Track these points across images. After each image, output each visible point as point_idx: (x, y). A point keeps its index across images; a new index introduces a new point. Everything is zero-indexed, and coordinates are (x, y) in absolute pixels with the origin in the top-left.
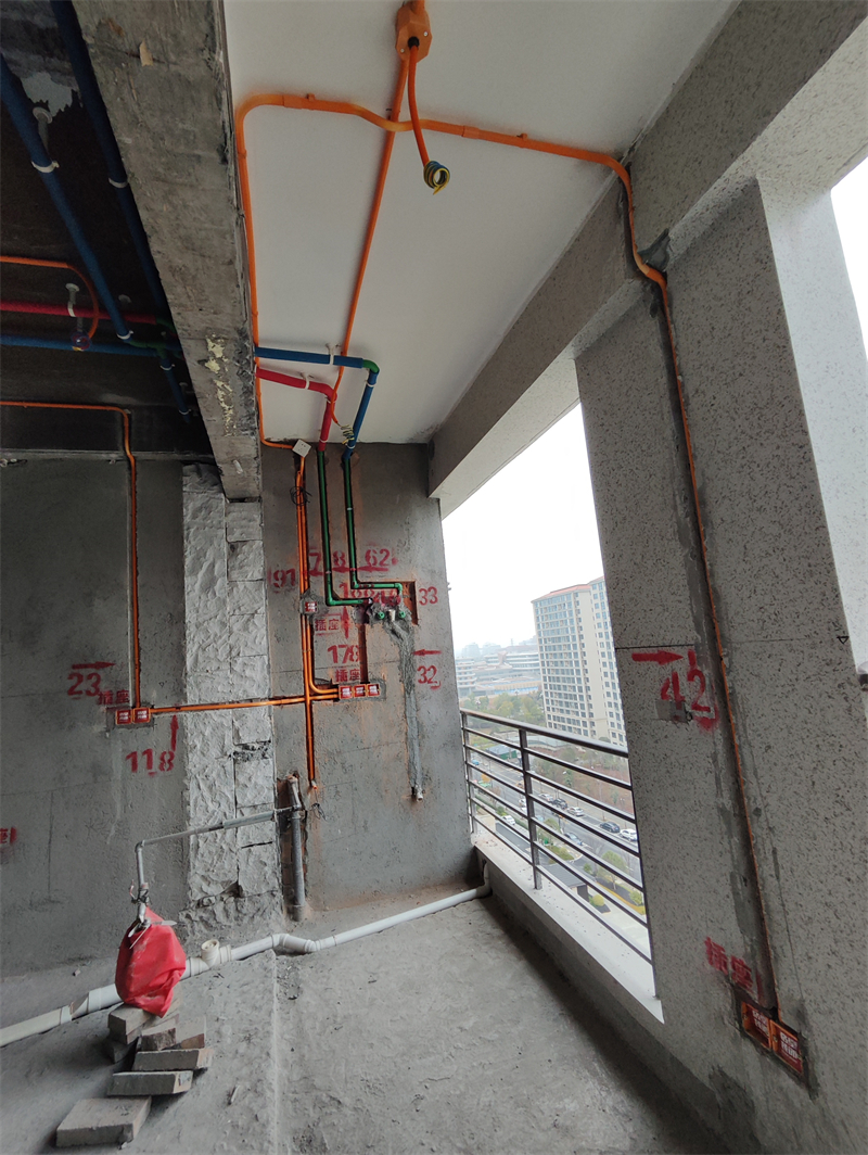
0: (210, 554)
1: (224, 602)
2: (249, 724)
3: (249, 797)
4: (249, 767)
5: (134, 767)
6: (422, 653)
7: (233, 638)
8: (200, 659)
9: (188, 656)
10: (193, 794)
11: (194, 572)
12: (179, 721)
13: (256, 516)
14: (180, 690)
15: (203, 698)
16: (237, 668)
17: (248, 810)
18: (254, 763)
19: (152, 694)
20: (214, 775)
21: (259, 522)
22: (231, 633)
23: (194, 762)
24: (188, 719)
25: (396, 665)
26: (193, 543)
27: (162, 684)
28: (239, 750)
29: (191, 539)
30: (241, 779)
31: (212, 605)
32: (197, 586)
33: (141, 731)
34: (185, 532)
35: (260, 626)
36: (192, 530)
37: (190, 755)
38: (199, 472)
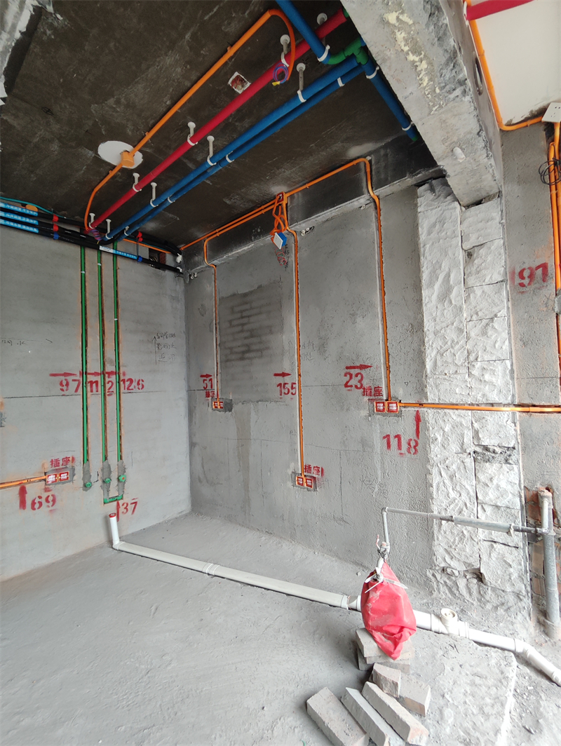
0: (445, 265)
1: (461, 309)
2: (489, 427)
3: (490, 496)
4: (491, 469)
5: (389, 446)
7: (470, 342)
8: (439, 363)
9: (427, 360)
10: (435, 479)
11: (431, 284)
12: (421, 415)
13: (494, 215)
14: (421, 389)
15: (441, 398)
16: (475, 372)
17: (490, 508)
18: (496, 466)
19: (399, 391)
20: (454, 467)
21: (498, 219)
22: (468, 338)
23: (435, 452)
24: (429, 415)
26: (429, 258)
27: (407, 384)
28: (478, 449)
29: (427, 254)
30: (482, 477)
31: (448, 313)
32: (434, 297)
33: (392, 419)
34: (422, 250)
35: (500, 330)
36: (428, 246)
37: (432, 446)
38: (432, 189)
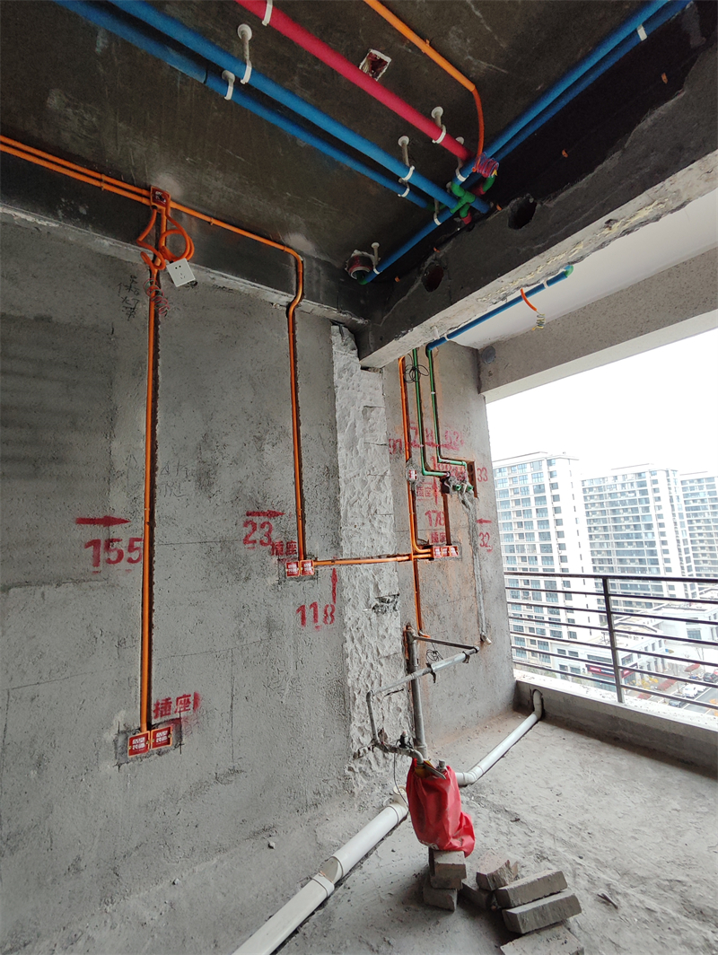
0: (352, 414)
1: (363, 461)
2: (385, 579)
3: (386, 648)
4: (386, 619)
5: (303, 620)
6: (481, 521)
7: (371, 496)
8: (349, 514)
9: (341, 510)
10: (349, 646)
11: (343, 428)
12: (337, 573)
13: (379, 386)
14: (337, 544)
15: (352, 552)
16: (376, 525)
17: (384, 660)
18: (389, 615)
19: (315, 546)
20: (363, 627)
21: (381, 391)
22: (369, 491)
23: (349, 615)
24: (343, 572)
25: (467, 530)
27: (323, 537)
28: (379, 602)
30: (381, 630)
31: (355, 462)
32: (345, 443)
33: (307, 584)
34: (335, 389)
35: (388, 487)
37: (346, 609)
38: (342, 334)
